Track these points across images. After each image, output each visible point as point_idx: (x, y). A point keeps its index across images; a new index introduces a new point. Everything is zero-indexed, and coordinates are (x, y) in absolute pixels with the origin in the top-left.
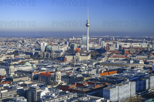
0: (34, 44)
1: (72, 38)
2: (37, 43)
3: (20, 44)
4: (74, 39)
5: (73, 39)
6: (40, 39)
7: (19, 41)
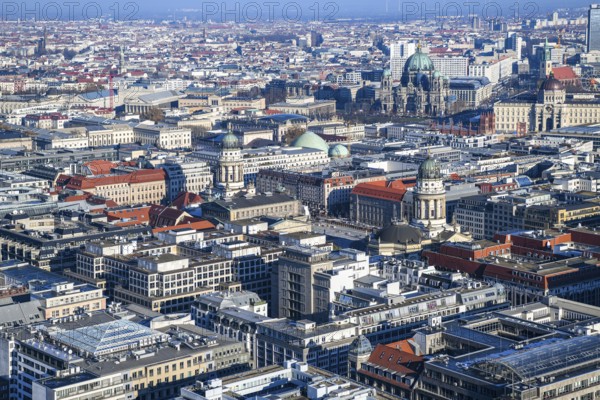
0: (362, 49)
1: (550, 18)
2: (380, 45)
3: (303, 52)
4: (560, 23)
5: (551, 24)
6: (396, 27)
7: (302, 38)
